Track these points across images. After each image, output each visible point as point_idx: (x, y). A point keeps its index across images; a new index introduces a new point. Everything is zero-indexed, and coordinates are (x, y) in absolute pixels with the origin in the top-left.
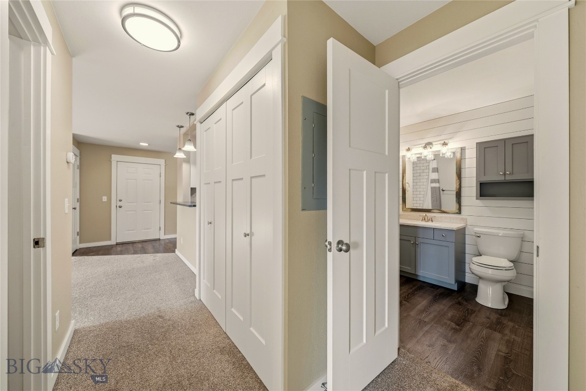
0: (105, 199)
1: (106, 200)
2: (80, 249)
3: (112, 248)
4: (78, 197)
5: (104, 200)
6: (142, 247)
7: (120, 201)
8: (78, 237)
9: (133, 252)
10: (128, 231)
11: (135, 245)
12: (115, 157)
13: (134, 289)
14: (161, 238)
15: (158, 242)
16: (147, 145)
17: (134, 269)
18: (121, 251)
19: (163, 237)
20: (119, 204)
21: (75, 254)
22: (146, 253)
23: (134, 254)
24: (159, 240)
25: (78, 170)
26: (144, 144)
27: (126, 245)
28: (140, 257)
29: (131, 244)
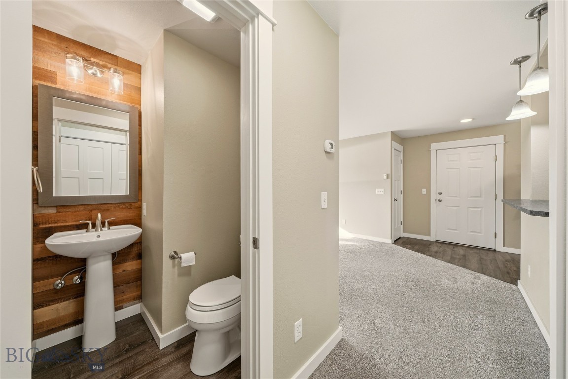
0: (424, 191)
1: (425, 193)
2: (403, 237)
3: (430, 245)
4: (402, 189)
5: (423, 193)
6: (464, 256)
7: (440, 194)
8: (402, 226)
9: (449, 258)
10: (448, 229)
11: (456, 249)
12: (434, 146)
13: (423, 322)
14: (497, 249)
15: (491, 254)
16: (471, 120)
17: (438, 285)
18: (436, 252)
19: (500, 248)
20: (439, 197)
21: (397, 242)
22: (464, 267)
23: (449, 262)
24: (494, 251)
25: (402, 165)
26: (466, 121)
27: (446, 246)
28: (453, 269)
29: (451, 247)
